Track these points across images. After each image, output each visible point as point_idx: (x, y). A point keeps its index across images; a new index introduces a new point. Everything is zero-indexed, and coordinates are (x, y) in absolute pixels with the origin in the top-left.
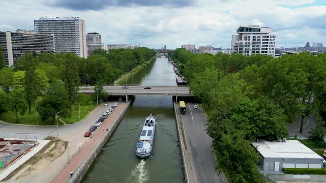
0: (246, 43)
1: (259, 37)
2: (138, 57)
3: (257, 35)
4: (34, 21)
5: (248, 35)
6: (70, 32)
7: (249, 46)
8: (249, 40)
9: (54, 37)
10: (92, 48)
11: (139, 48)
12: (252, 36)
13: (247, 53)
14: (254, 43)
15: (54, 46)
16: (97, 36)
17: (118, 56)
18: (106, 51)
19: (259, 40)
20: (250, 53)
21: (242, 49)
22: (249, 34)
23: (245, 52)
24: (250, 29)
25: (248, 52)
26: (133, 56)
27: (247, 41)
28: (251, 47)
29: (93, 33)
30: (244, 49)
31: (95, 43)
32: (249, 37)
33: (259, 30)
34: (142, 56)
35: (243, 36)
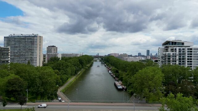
0: (173, 54)
1: (183, 49)
2: (82, 63)
3: (182, 48)
4: (5, 37)
5: (175, 48)
6: (30, 45)
7: (176, 56)
8: (176, 51)
9: (10, 49)
10: (50, 56)
11: (83, 56)
12: (178, 48)
13: (174, 63)
14: (180, 54)
15: (9, 56)
16: (54, 48)
17: (66, 64)
18: (59, 58)
19: (184, 52)
20: (177, 63)
21: (170, 59)
22: (174, 46)
23: (173, 61)
24: (175, 43)
25: (175, 61)
26: (78, 62)
27: (174, 52)
28: (177, 58)
29: (52, 46)
30: (171, 59)
31: (53, 53)
32: (176, 49)
33: (183, 44)
34: (84, 62)
35: (170, 49)
